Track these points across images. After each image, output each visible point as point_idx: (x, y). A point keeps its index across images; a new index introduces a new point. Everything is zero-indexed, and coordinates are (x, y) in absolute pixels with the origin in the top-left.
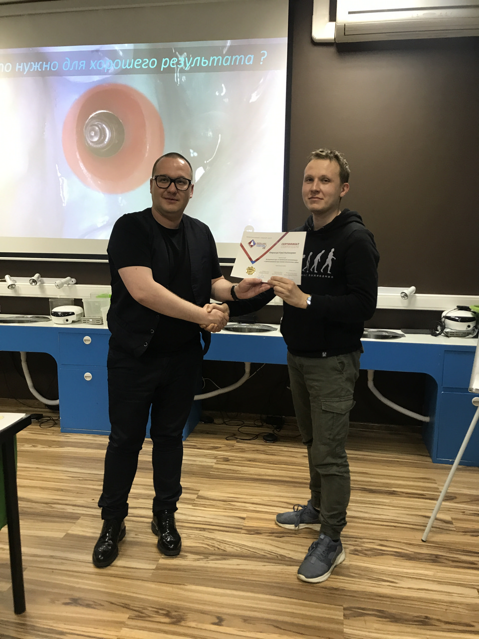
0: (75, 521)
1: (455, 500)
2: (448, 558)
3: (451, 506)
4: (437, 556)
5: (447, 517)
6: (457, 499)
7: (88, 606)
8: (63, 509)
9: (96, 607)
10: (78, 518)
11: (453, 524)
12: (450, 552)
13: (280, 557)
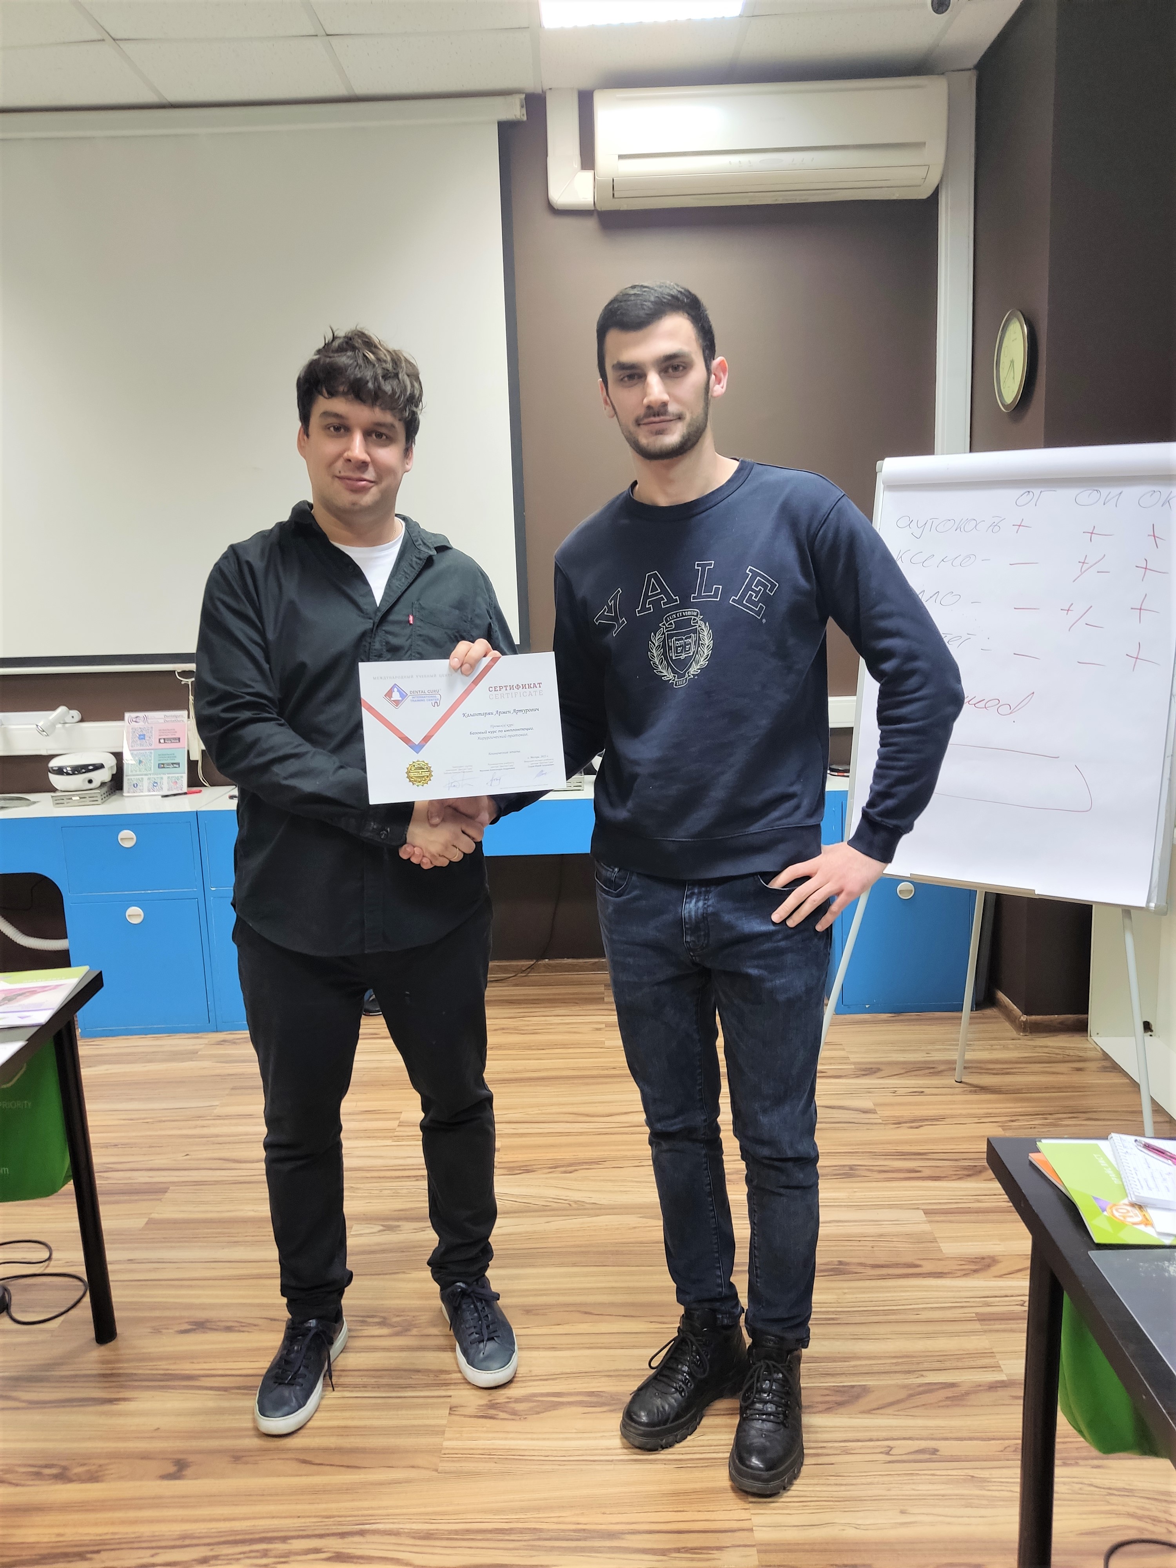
0: (161, 1197)
1: (879, 1074)
2: (871, 1168)
4: (851, 1168)
5: (867, 1104)
6: (883, 1072)
7: (229, 1329)
8: (129, 1178)
9: (244, 1329)
10: (164, 1191)
11: (875, 1113)
13: (574, 1205)
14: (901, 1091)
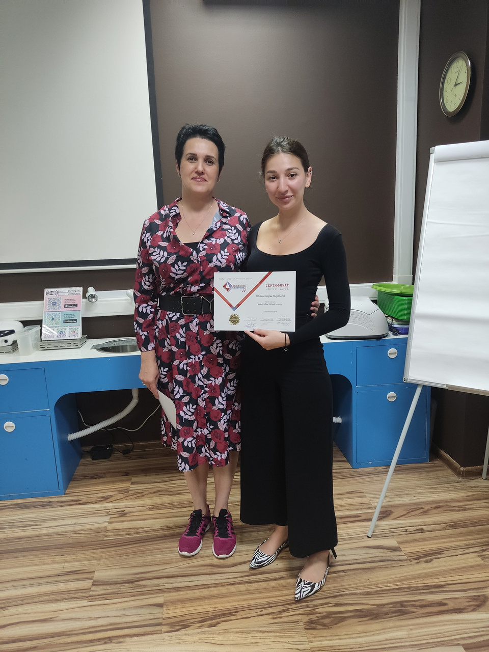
1: (392, 516)
2: (414, 603)
3: (391, 525)
6: (394, 514)
11: (401, 550)
12: (413, 594)
14: (410, 529)
